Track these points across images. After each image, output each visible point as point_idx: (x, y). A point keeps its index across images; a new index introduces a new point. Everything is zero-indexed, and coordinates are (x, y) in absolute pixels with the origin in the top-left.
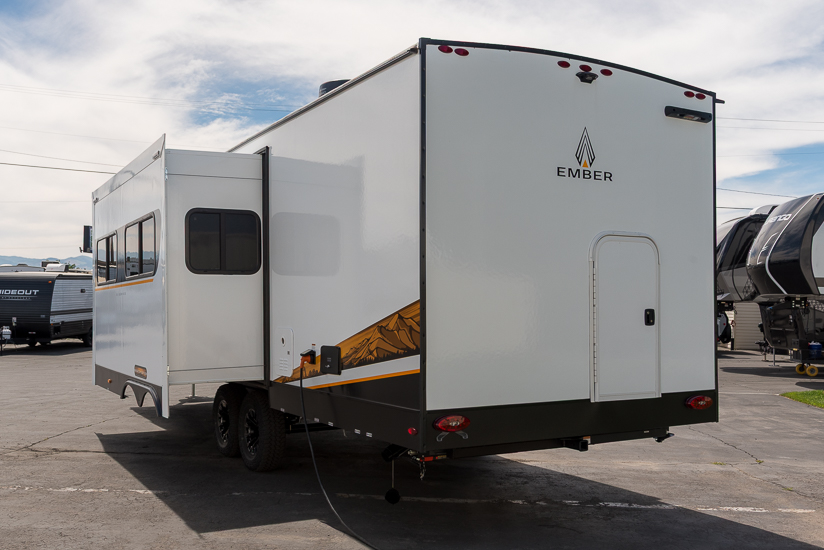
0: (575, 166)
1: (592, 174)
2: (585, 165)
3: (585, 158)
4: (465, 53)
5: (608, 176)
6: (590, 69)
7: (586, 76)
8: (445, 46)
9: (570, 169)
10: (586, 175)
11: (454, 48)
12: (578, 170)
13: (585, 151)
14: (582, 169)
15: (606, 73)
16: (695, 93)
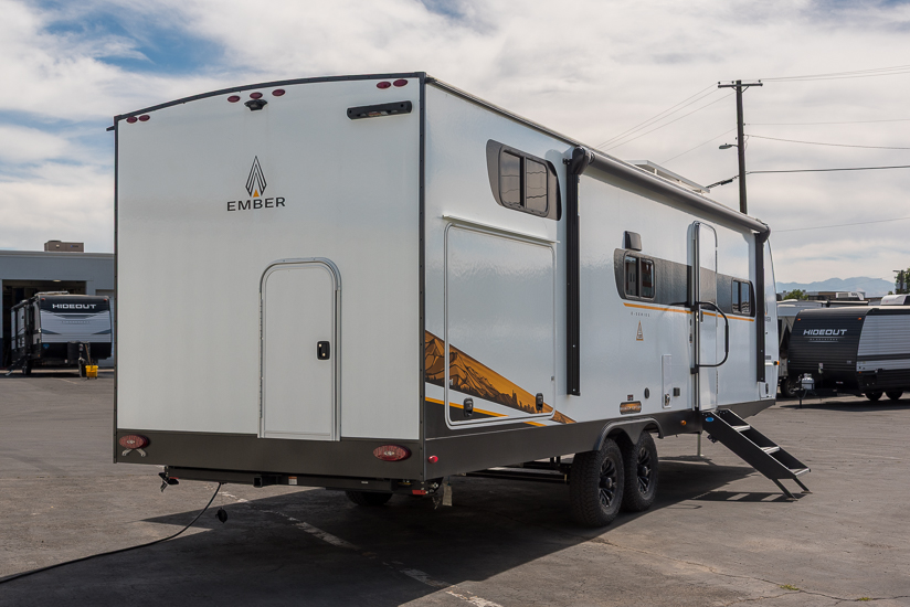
0: (245, 197)
1: (263, 203)
2: (256, 195)
3: (256, 187)
4: (147, 118)
5: (281, 202)
6: (261, 95)
7: (257, 104)
8: (131, 118)
9: (240, 202)
10: (257, 205)
11: (138, 116)
12: (249, 201)
13: (256, 180)
14: (252, 199)
15: (279, 93)
16: (392, 81)
